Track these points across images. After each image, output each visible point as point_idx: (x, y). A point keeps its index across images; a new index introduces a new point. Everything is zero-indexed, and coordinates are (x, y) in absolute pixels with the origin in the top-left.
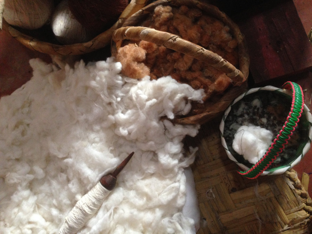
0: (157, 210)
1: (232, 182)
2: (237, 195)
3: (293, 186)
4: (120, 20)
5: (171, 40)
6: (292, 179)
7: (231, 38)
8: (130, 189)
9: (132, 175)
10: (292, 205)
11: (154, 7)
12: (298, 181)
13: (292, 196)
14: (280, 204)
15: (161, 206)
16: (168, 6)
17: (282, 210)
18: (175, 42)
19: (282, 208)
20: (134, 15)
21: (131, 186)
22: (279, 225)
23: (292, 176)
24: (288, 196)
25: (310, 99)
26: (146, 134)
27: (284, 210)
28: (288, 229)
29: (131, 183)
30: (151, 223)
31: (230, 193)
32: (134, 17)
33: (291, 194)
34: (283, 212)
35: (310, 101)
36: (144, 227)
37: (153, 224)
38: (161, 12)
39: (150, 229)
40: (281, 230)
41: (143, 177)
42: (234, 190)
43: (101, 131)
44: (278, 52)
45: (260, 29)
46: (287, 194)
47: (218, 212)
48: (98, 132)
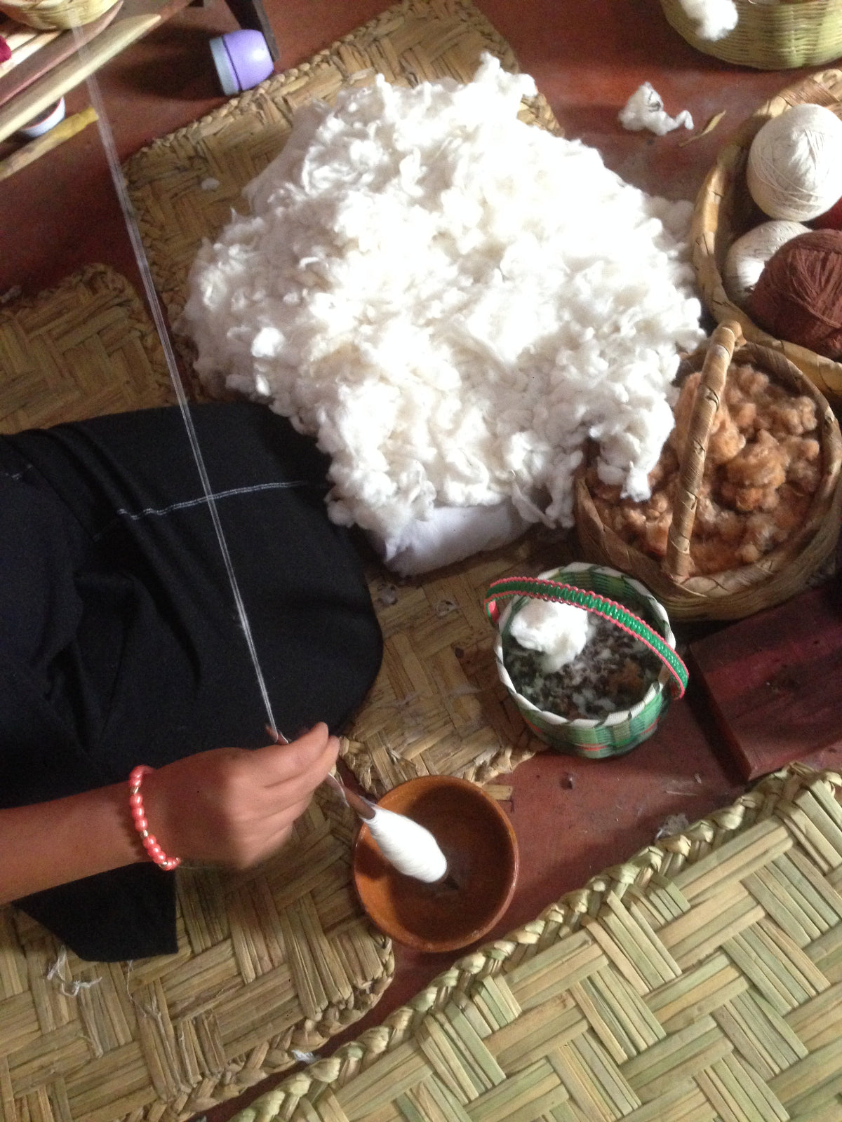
0: (434, 451)
1: (475, 648)
2: (450, 660)
3: (481, 762)
4: (779, 342)
5: (709, 391)
6: (494, 761)
7: (763, 548)
8: (464, 400)
9: (490, 398)
10: (441, 763)
11: (811, 394)
12: (494, 773)
13: (460, 763)
14: (442, 741)
15: (441, 456)
16: (815, 420)
17: (429, 745)
18: (706, 400)
19: (434, 745)
20: (790, 363)
21: (469, 400)
22: (399, 740)
23: (501, 760)
24: (460, 754)
25: (680, 791)
26: (561, 400)
27: (430, 749)
28: (392, 761)
29: (473, 399)
30: (410, 443)
31: (452, 646)
32: (786, 364)
33: (466, 760)
34: (425, 748)
35: (674, 791)
36: (402, 433)
37: (409, 447)
38: (801, 408)
39: (400, 443)
40: (389, 745)
41: (489, 419)
42: (459, 653)
43: (561, 324)
44: (768, 684)
45: (816, 642)
46: (463, 752)
47: (412, 628)
48: (560, 318)
